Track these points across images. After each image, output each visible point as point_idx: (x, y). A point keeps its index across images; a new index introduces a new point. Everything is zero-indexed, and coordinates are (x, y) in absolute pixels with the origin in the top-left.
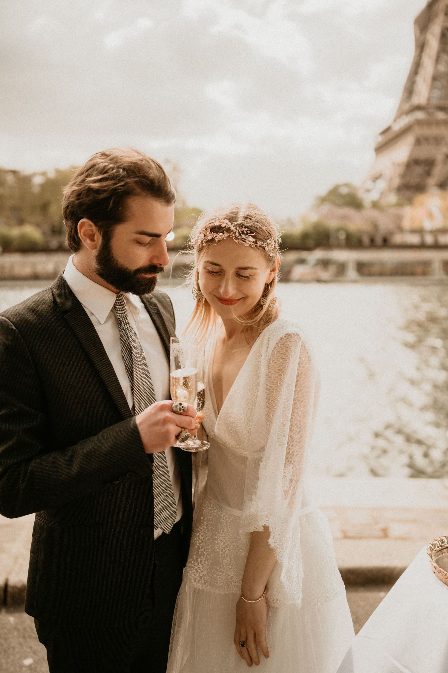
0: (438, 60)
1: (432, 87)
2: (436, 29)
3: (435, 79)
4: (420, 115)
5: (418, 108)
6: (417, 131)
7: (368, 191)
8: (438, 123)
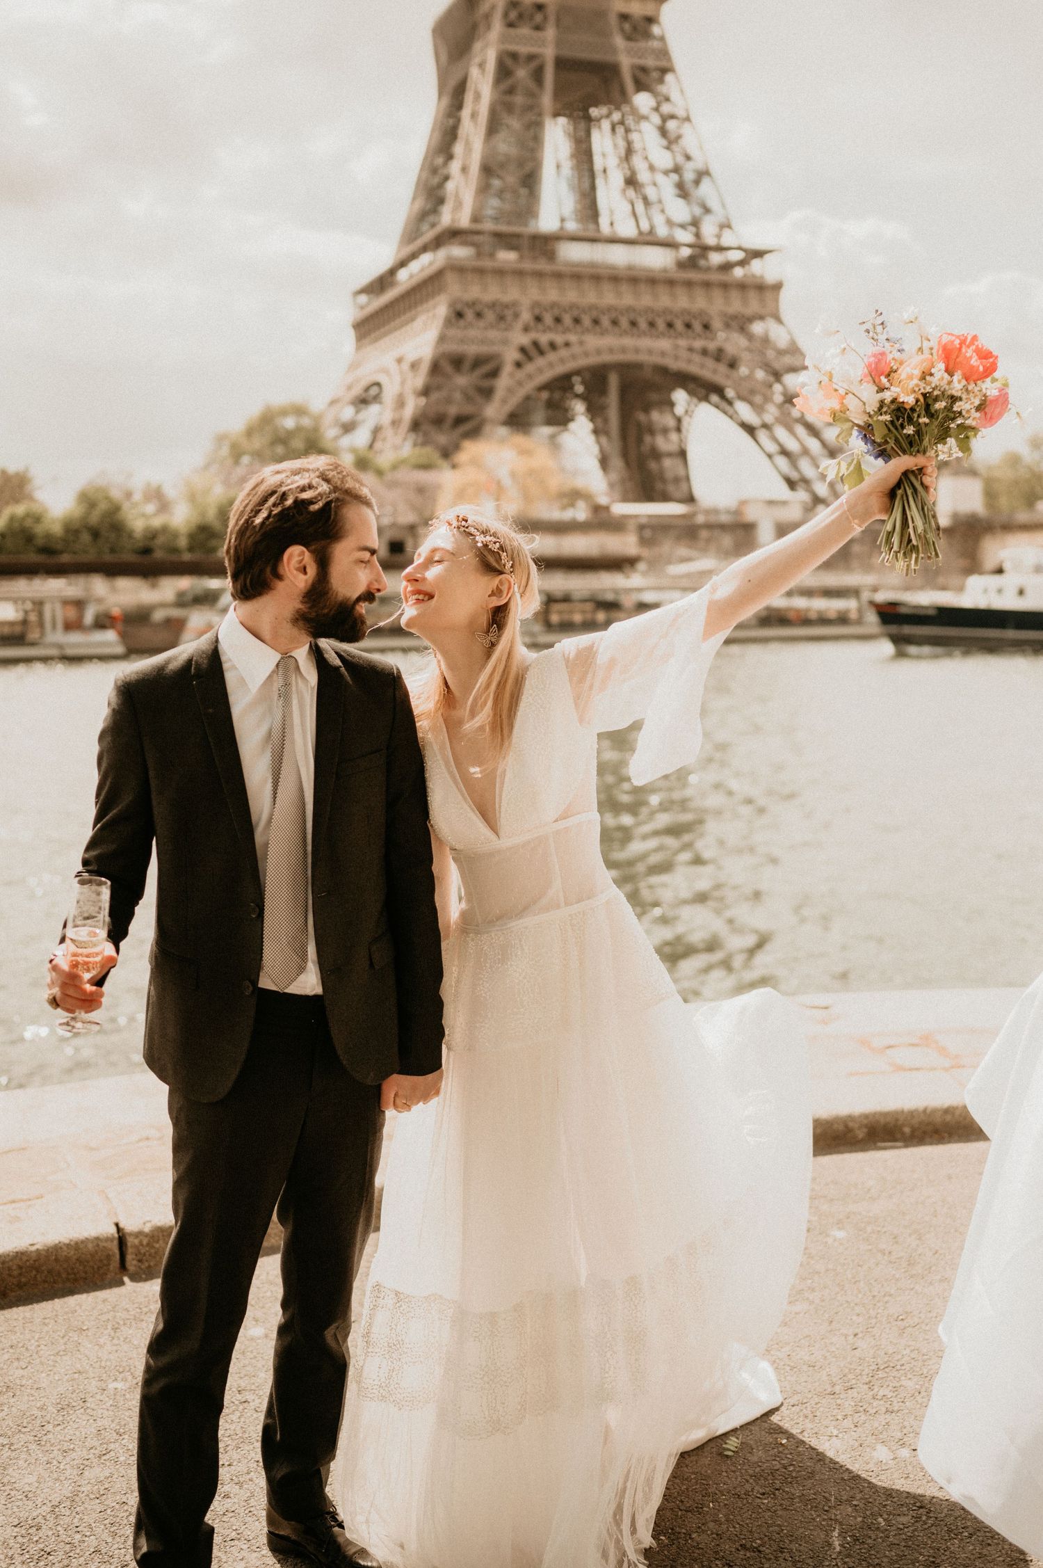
0: (493, 128)
1: (484, 189)
2: (487, 53)
3: (487, 170)
4: (459, 252)
5: (454, 234)
6: (455, 288)
7: (348, 428)
8: (500, 273)
